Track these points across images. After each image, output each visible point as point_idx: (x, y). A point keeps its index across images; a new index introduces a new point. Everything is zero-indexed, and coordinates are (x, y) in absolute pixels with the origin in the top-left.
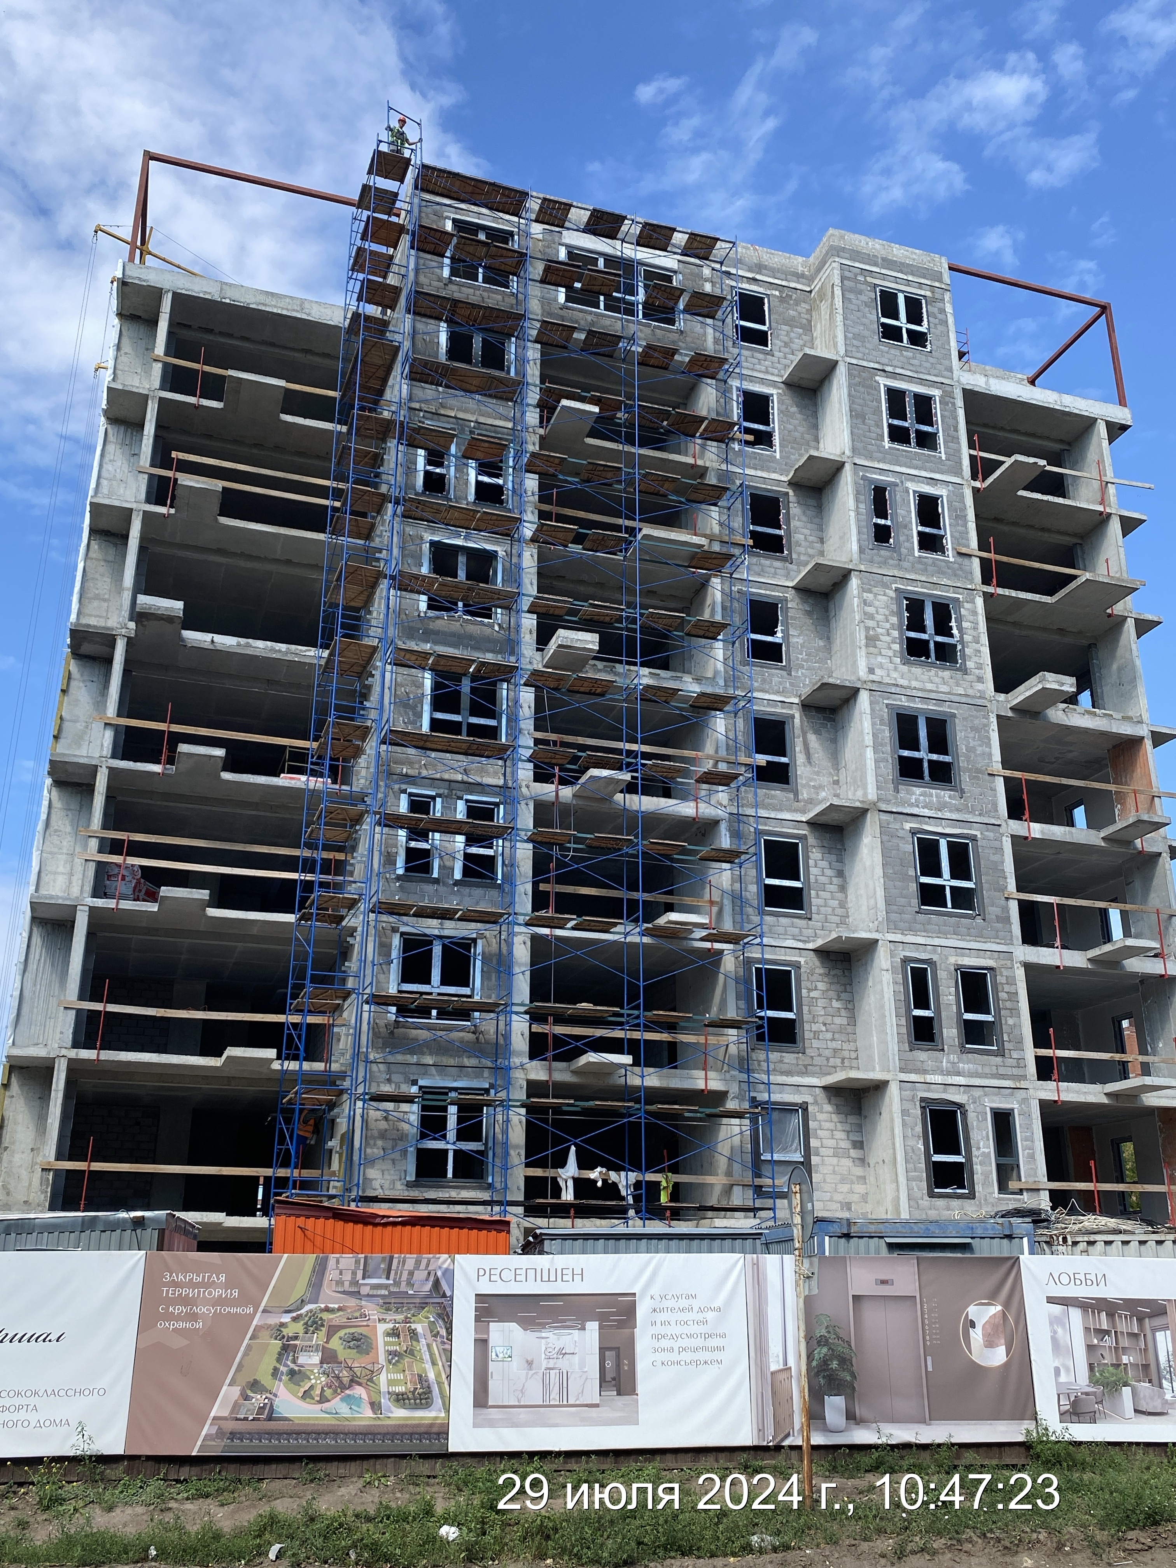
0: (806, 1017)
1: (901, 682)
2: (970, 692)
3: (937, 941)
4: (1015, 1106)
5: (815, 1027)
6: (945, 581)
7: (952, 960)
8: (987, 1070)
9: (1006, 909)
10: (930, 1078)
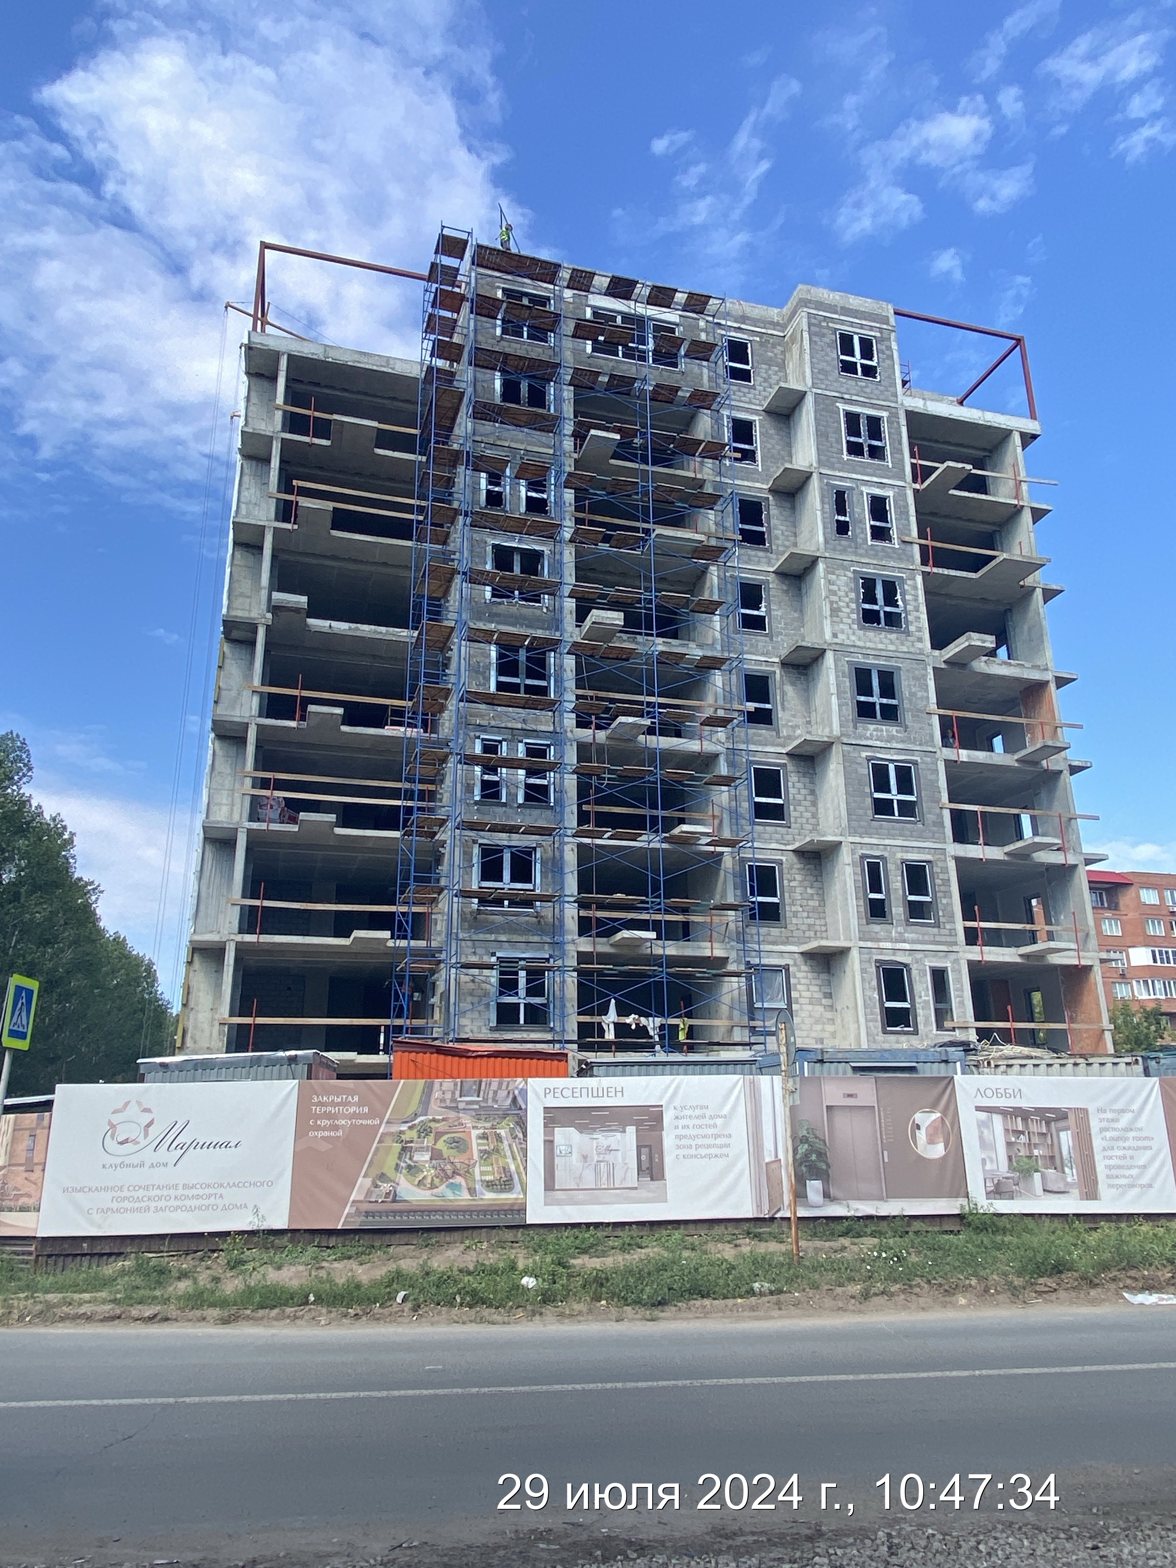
0: (787, 901)
1: (858, 643)
2: (912, 650)
3: (887, 842)
4: (949, 965)
5: (794, 909)
6: (892, 564)
7: (899, 855)
8: (926, 938)
9: (941, 816)
10: (883, 945)
